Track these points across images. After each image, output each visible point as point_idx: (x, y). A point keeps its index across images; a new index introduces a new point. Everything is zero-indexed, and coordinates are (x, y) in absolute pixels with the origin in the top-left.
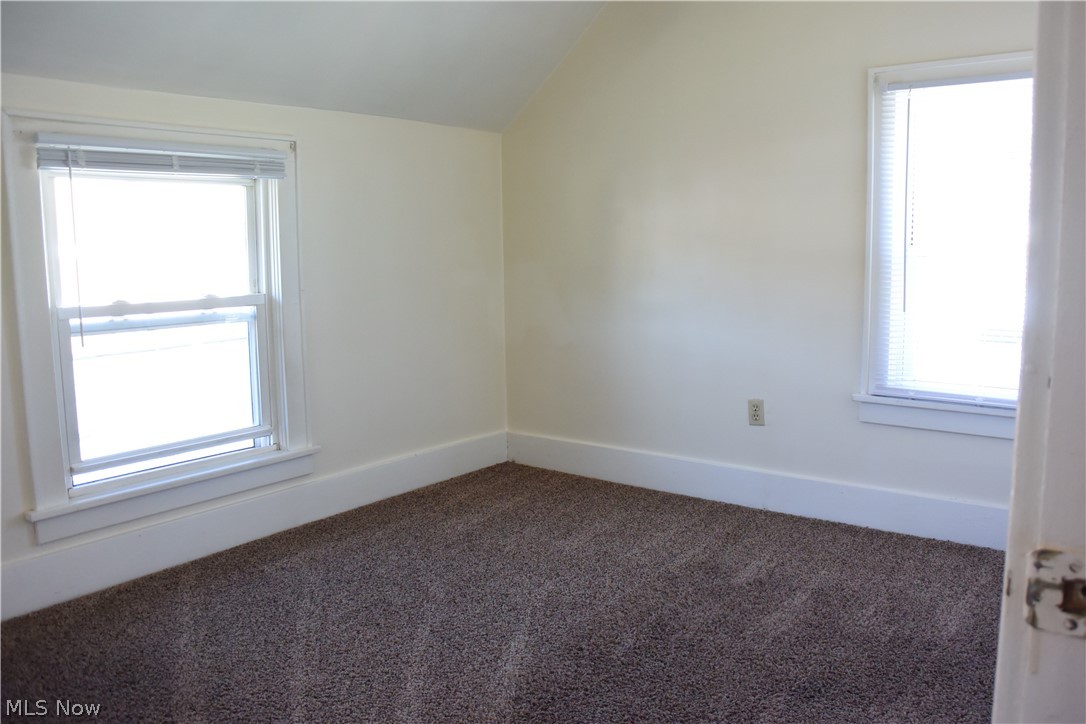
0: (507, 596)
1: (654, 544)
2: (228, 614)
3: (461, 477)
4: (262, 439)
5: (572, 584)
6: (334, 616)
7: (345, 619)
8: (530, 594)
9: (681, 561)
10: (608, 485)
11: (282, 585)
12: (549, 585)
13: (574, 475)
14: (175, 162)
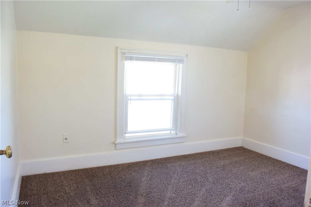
0: (230, 184)
1: (279, 178)
2: (156, 175)
3: (226, 149)
4: (172, 131)
5: (250, 185)
6: (182, 180)
7: (184, 182)
8: (236, 185)
9: (286, 185)
10: (270, 158)
11: (171, 170)
12: (243, 184)
13: (260, 153)
14: (156, 59)
